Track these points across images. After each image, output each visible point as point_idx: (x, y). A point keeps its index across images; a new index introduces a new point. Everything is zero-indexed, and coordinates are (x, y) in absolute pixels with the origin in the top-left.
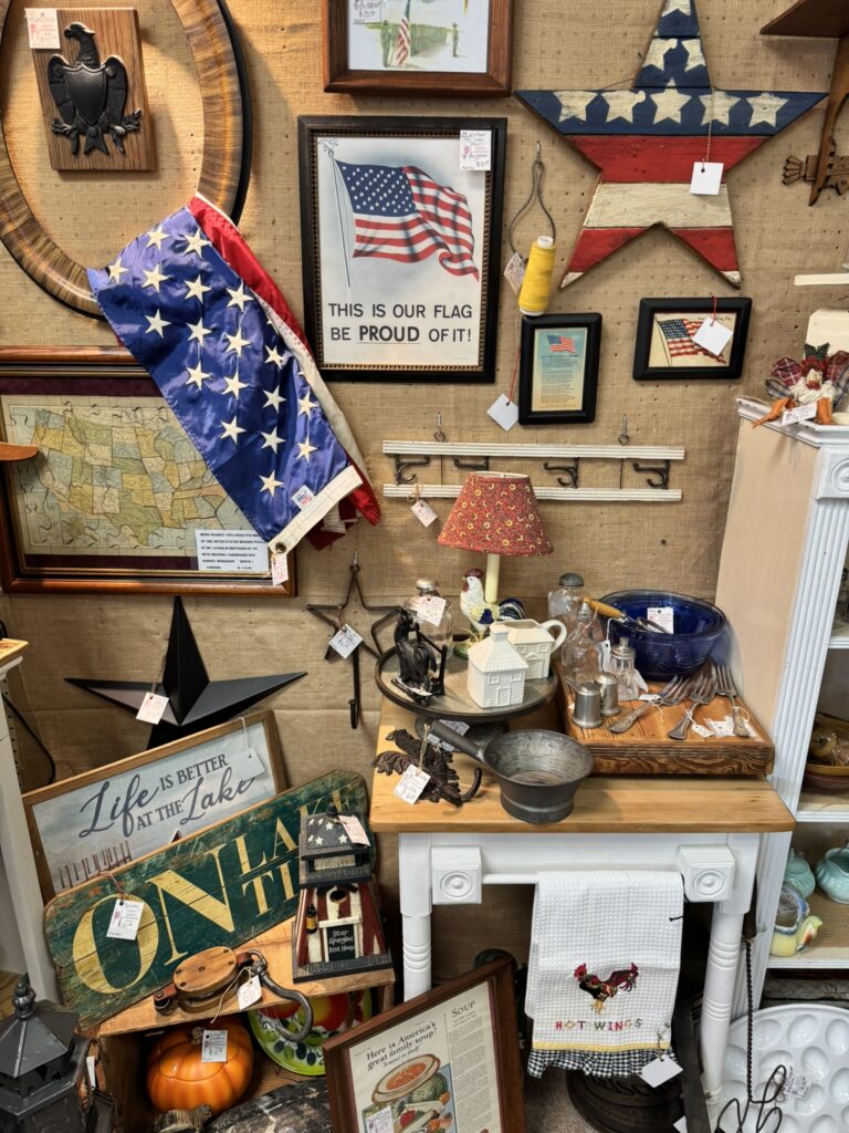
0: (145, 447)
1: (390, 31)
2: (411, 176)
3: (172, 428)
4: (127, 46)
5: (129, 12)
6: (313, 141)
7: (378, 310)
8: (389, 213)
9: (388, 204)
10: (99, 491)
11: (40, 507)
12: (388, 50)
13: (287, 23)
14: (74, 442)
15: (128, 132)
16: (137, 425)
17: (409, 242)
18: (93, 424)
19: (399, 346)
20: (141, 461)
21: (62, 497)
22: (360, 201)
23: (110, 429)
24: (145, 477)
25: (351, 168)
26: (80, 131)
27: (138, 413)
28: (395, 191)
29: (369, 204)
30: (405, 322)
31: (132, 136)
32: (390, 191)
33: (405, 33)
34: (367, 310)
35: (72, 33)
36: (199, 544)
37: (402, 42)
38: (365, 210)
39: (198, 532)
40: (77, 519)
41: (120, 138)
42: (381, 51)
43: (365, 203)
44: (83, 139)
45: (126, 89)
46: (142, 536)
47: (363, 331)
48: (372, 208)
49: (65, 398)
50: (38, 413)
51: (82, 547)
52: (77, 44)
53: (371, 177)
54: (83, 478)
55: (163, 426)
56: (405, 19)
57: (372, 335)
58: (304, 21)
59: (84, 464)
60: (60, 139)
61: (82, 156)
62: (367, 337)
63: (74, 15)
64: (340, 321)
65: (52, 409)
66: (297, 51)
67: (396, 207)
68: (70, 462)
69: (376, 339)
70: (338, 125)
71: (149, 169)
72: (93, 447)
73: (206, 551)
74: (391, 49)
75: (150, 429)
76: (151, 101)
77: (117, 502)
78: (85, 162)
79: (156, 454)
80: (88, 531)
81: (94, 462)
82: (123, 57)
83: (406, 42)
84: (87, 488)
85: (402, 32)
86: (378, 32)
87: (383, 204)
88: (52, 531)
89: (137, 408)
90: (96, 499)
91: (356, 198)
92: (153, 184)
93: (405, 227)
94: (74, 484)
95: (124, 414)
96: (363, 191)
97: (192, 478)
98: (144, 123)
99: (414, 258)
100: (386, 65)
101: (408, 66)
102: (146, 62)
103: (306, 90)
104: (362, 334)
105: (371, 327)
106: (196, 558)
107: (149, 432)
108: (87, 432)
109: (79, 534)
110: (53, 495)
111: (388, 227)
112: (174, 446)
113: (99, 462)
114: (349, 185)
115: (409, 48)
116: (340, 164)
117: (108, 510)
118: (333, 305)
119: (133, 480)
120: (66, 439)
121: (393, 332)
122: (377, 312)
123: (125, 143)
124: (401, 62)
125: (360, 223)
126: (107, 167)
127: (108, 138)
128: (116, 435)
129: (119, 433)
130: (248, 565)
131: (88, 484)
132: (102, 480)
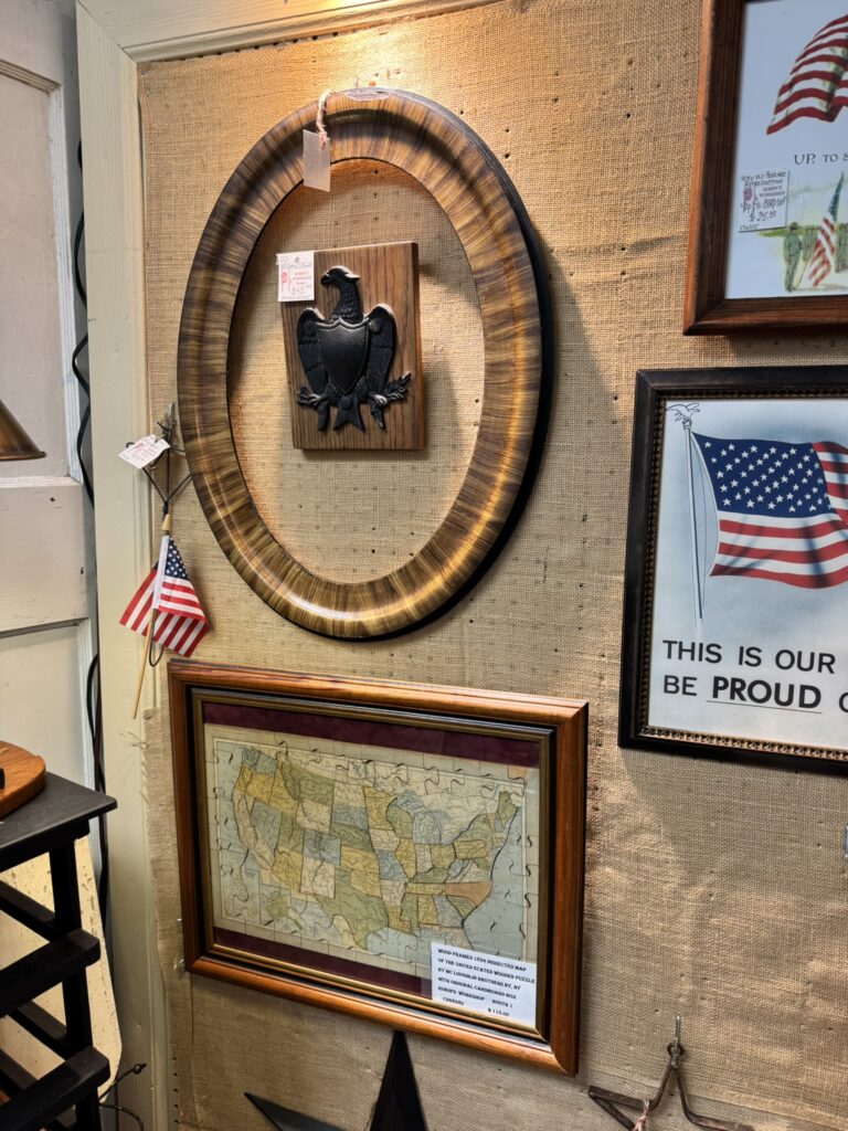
0: (374, 813)
1: (801, 238)
2: (824, 456)
3: (413, 793)
4: (399, 291)
5: (405, 246)
6: (659, 407)
7: (749, 655)
8: (781, 511)
9: (780, 499)
10: (310, 863)
11: (236, 871)
12: (795, 267)
13: (631, 240)
14: (285, 795)
15: (391, 402)
16: (366, 783)
17: (814, 557)
18: (312, 775)
19: (783, 713)
20: (367, 832)
21: (264, 863)
22: (731, 493)
23: (331, 784)
24: (371, 855)
25: (719, 444)
26: (331, 402)
27: (370, 767)
28: (793, 480)
29: (746, 498)
30: (796, 677)
31: (397, 407)
32: (785, 479)
33: (828, 238)
34: (730, 654)
35: (330, 280)
36: (436, 964)
37: (822, 252)
38: (738, 507)
39: (436, 946)
40: (280, 895)
41: (381, 410)
42: (782, 266)
43: (738, 497)
44: (334, 412)
45: (394, 347)
46: (360, 935)
47: (718, 684)
48: (750, 504)
49: (280, 737)
50: (247, 753)
51: (282, 932)
52: (336, 292)
53: (753, 458)
54: (292, 843)
55: (400, 790)
56: (830, 218)
57: (735, 692)
58: (658, 234)
59: (295, 825)
60: (306, 412)
61: (332, 432)
62: (725, 694)
63: (337, 257)
64: (682, 667)
65: (263, 748)
66: (643, 277)
67: (793, 502)
68: (278, 819)
69: (743, 698)
70: (703, 382)
71: (417, 445)
72: (308, 804)
73: (444, 975)
74: (801, 263)
75: (383, 791)
76: (425, 359)
77: (332, 882)
78: (334, 439)
79: (388, 826)
80: (291, 914)
81: (308, 825)
82: (393, 306)
83: (828, 253)
84: (296, 857)
85: (821, 237)
86: (780, 241)
87: (770, 497)
88: (249, 904)
89: (369, 761)
90: (305, 873)
91: (724, 488)
92: (419, 465)
93: (808, 533)
94: (281, 849)
95: (351, 767)
96: (738, 478)
97: (434, 867)
98: (415, 390)
99: (821, 581)
100: (789, 288)
101: (828, 287)
102: (422, 307)
103: (653, 332)
104: (716, 689)
105: (734, 680)
106: (429, 982)
107: (383, 795)
108: (303, 783)
109: (280, 914)
110: (254, 859)
111: (777, 533)
112: (413, 819)
113: (313, 826)
114: (713, 469)
115: (832, 259)
116: (701, 439)
117: (320, 891)
118: (670, 643)
119: (354, 857)
120: (276, 789)
121: (772, 692)
122: (746, 658)
123: (387, 416)
124: (817, 283)
125: (727, 526)
126: (361, 445)
127: (365, 410)
128: (339, 793)
129: (342, 791)
130: (503, 1009)
131: (298, 852)
132: (315, 850)
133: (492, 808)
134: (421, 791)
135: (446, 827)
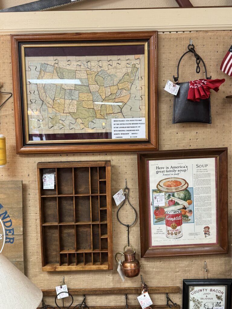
0: (90, 80)
3: (104, 70)
10: (68, 102)
11: (38, 110)
16: (88, 69)
18: (67, 70)
20: (88, 86)
21: (49, 106)
23: (75, 72)
24: (90, 94)
27: (89, 63)
36: (113, 126)
39: (113, 120)
40: (56, 116)
46: (86, 123)
49: (55, 58)
50: (42, 65)
51: (57, 130)
54: (61, 95)
55: (99, 69)
59: (62, 89)
65: (49, 63)
68: (55, 88)
73: (116, 129)
75: (93, 71)
77: (76, 106)
79: (96, 83)
84: (62, 101)
88: (43, 122)
89: (89, 61)
90: (66, 105)
94: (56, 99)
95: (82, 64)
97: (111, 94)
106: (111, 133)
107: (93, 73)
108: (64, 73)
109: (56, 123)
110: (45, 104)
112: (104, 79)
113: (69, 88)
117: (71, 111)
119: (84, 96)
128: (78, 75)
129: (79, 74)
130: (135, 135)
131: (63, 99)
132: (69, 96)
133: (129, 70)
134: (107, 69)
135: (115, 79)
